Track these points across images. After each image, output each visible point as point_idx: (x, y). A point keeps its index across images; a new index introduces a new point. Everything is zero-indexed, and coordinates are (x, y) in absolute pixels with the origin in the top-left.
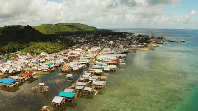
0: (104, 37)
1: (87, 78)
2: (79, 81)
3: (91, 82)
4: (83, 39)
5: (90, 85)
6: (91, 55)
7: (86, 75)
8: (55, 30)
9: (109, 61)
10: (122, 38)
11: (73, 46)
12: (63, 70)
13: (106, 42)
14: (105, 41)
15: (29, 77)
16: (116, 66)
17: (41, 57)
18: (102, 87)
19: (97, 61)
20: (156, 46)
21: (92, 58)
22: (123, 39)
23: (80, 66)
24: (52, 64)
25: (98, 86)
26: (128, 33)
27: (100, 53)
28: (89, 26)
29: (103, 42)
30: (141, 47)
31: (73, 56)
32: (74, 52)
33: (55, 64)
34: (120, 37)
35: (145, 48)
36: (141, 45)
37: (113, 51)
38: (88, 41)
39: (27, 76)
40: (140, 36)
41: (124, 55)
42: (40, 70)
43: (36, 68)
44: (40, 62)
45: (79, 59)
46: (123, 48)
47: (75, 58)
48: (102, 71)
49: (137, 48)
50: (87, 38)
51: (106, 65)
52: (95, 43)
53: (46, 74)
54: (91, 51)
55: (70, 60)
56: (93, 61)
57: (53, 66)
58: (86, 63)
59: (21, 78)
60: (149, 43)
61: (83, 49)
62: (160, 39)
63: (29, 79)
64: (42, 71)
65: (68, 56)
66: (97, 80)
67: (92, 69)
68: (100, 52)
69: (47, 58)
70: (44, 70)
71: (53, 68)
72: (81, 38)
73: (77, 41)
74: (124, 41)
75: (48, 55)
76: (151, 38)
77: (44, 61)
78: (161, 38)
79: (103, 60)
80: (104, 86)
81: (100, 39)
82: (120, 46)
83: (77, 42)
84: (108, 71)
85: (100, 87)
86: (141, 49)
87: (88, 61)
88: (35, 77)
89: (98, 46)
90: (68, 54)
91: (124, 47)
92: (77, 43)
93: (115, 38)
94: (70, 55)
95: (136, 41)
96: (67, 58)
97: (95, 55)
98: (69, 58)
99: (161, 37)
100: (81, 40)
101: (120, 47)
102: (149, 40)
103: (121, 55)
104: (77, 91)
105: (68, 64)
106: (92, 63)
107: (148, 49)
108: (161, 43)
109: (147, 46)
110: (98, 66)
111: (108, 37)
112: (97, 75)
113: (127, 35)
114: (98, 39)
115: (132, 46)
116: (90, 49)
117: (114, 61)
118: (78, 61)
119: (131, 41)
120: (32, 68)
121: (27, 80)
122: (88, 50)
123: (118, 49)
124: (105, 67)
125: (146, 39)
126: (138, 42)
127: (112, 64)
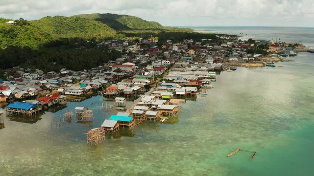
0: (178, 44)
1: (149, 103)
2: (137, 105)
3: (154, 107)
4: (134, 46)
5: (154, 109)
6: (152, 72)
7: (146, 98)
8: (74, 28)
9: (185, 81)
10: (213, 45)
11: (117, 59)
12: (106, 94)
13: (182, 52)
14: (179, 51)
15: (54, 103)
16: (196, 88)
17: (64, 75)
18: (172, 112)
19: (164, 82)
20: (278, 59)
21: (156, 77)
23: (136, 88)
24: (87, 85)
25: (167, 111)
26: (227, 36)
28: (145, 21)
29: (175, 52)
30: (247, 62)
31: (119, 74)
32: (122, 68)
33: (91, 85)
34: (211, 43)
35: (254, 63)
36: (248, 57)
37: (193, 67)
38: (144, 51)
39: (51, 101)
40: (251, 41)
41: (213, 74)
42: (69, 93)
43: (60, 90)
44: (64, 82)
45: (133, 79)
46: (214, 63)
47: (125, 77)
48: (172, 95)
49: (239, 64)
50: (142, 45)
51: (180, 87)
52: (159, 55)
53: (79, 100)
54: (152, 66)
55: (117, 80)
56: (157, 81)
57: (88, 87)
58: (145, 84)
59: (43, 103)
60: (265, 54)
61: (136, 64)
62: (290, 48)
63: (54, 105)
64: (71, 95)
65: (112, 75)
66: (164, 104)
67: (155, 92)
68: (169, 69)
69: (74, 77)
70: (76, 94)
71: (89, 90)
72: (131, 44)
73: (124, 51)
74: (216, 50)
75: (75, 73)
76: (272, 45)
77: (71, 81)
78: (293, 46)
79: (174, 80)
80: (176, 112)
81: (168, 47)
82: (207, 59)
83: (123, 51)
84: (182, 95)
85: (169, 112)
86: (247, 65)
87: (148, 81)
88: (63, 103)
89: (164, 58)
90: (112, 72)
91: (215, 61)
92: (124, 54)
93: (200, 46)
94: (115, 73)
95: (242, 51)
96: (110, 77)
97: (160, 73)
98: (115, 76)
99: (293, 43)
100: (131, 49)
101: (207, 60)
102: (268, 49)
103: (206, 73)
104: (136, 116)
105: (113, 85)
106: (155, 85)
107: (261, 65)
108: (291, 55)
109: (259, 60)
110: (165, 88)
111: (185, 44)
112: (164, 99)
113: (225, 39)
114: (164, 47)
115: (231, 59)
116: (150, 63)
117: (194, 81)
118: (132, 82)
119: (230, 51)
120: (53, 91)
121: (51, 106)
122: (146, 66)
123: (203, 64)
124: (177, 90)
125: (262, 46)
126: (243, 53)
127: (190, 86)
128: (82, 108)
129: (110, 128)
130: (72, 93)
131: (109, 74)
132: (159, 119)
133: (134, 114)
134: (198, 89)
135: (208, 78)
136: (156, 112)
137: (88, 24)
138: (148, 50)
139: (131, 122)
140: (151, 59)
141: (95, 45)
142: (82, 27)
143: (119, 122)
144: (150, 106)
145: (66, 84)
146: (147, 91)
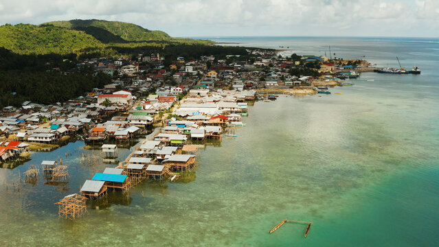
0: (193, 63)
1: (152, 153)
2: (134, 156)
3: (160, 158)
4: (131, 66)
5: (160, 162)
6: (157, 105)
7: (148, 144)
8: (44, 41)
9: (204, 117)
10: (243, 64)
11: (106, 86)
12: (90, 138)
13: (198, 74)
14: (195, 72)
15: (12, 154)
16: (219, 127)
17: (27, 112)
18: (186, 165)
19: (173, 119)
20: (333, 83)
21: (161, 112)
22: (247, 66)
23: (133, 129)
24: (60, 126)
25: (178, 165)
26: (262, 50)
27: (182, 101)
28: (147, 30)
29: (188, 74)
30: (291, 87)
31: (109, 108)
32: (113, 100)
33: (67, 126)
34: (239, 61)
35: (302, 89)
36: (293, 80)
37: (215, 96)
38: (145, 73)
39: (7, 151)
40: (295, 57)
41: (244, 105)
42: (33, 139)
43: (21, 134)
44: (26, 122)
45: (128, 115)
46: (244, 89)
47: (115, 113)
48: (186, 139)
49: (281, 90)
50: (142, 65)
51: (196, 126)
52: (166, 78)
53: (49, 149)
54: (157, 96)
55: (105, 116)
56: (163, 118)
57: (63, 130)
58: (146, 123)
60: (316, 75)
61: (133, 93)
62: (350, 66)
63: (10, 157)
64: (37, 142)
65: (98, 110)
66: (174, 153)
67: (160, 135)
68: (180, 99)
69: (42, 114)
70: (44, 140)
71: (63, 134)
72: (125, 63)
73: (116, 73)
74: (247, 71)
75: (44, 109)
76: (325, 63)
77: (37, 120)
78: (354, 64)
79: (187, 115)
80: (192, 166)
81: (179, 68)
82: (235, 83)
83: (114, 74)
84: (200, 139)
85: (182, 165)
86: (292, 91)
87: (150, 118)
88: (24, 154)
89: (174, 84)
90: (97, 105)
91: (247, 87)
92: (115, 79)
93: (224, 65)
94: (103, 107)
95: (283, 71)
96: (94, 113)
97: (167, 105)
98: (102, 112)
99: (354, 59)
100: (126, 71)
101: (234, 86)
102: (319, 68)
103: (235, 105)
104: (132, 173)
105: (100, 126)
106: (160, 124)
107: (311, 91)
108: (352, 77)
109: (308, 85)
110: (175, 128)
111: (203, 62)
112: (174, 145)
113: (259, 55)
114: (173, 67)
115: (268, 84)
116: (153, 91)
117: (217, 117)
118: (126, 120)
119: (267, 72)
120: (10, 136)
121: (7, 159)
122: (147, 95)
123: (229, 91)
124: (193, 130)
125: (310, 65)
126: (285, 74)
127: (211, 124)
128: (52, 163)
129: (93, 193)
130: (38, 139)
131: (94, 109)
132: (166, 177)
133: (130, 170)
134: (224, 128)
135: (236, 112)
136: (163, 166)
137: (64, 36)
138: (150, 72)
139: (125, 182)
140: (155, 85)
141: (75, 66)
142: (56, 40)
143: (107, 183)
144: (153, 156)
145: (29, 125)
146: (148, 134)
